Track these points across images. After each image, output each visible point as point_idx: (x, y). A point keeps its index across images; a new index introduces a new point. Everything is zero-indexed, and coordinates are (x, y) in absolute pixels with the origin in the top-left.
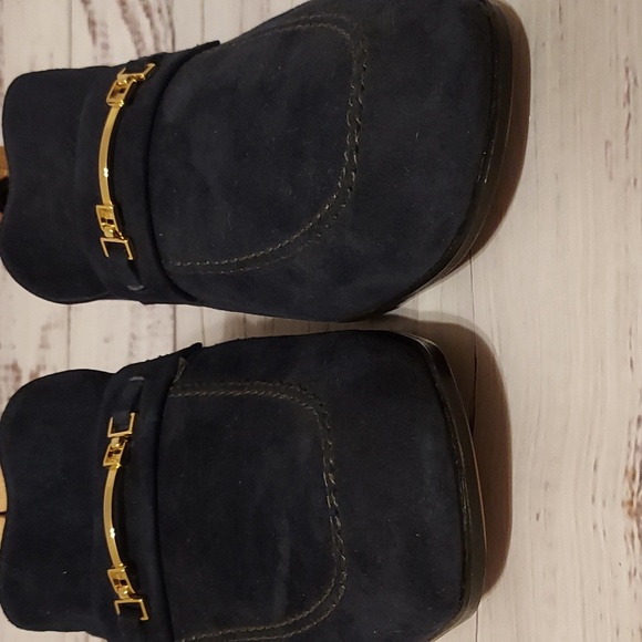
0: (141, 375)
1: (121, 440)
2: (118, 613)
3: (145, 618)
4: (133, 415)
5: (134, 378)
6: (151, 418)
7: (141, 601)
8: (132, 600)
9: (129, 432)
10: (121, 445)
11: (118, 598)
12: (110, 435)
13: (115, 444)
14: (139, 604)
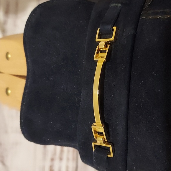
0: (119, 3)
1: (106, 44)
2: (94, 150)
3: (112, 155)
4: (115, 28)
5: (114, 5)
6: (129, 31)
7: (110, 146)
8: (104, 145)
9: (112, 39)
10: (106, 47)
11: (95, 141)
12: (97, 40)
13: (102, 46)
14: (109, 148)
